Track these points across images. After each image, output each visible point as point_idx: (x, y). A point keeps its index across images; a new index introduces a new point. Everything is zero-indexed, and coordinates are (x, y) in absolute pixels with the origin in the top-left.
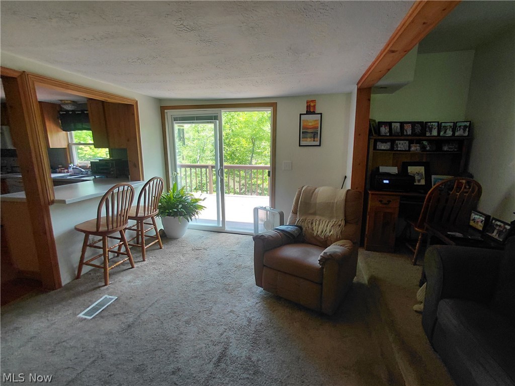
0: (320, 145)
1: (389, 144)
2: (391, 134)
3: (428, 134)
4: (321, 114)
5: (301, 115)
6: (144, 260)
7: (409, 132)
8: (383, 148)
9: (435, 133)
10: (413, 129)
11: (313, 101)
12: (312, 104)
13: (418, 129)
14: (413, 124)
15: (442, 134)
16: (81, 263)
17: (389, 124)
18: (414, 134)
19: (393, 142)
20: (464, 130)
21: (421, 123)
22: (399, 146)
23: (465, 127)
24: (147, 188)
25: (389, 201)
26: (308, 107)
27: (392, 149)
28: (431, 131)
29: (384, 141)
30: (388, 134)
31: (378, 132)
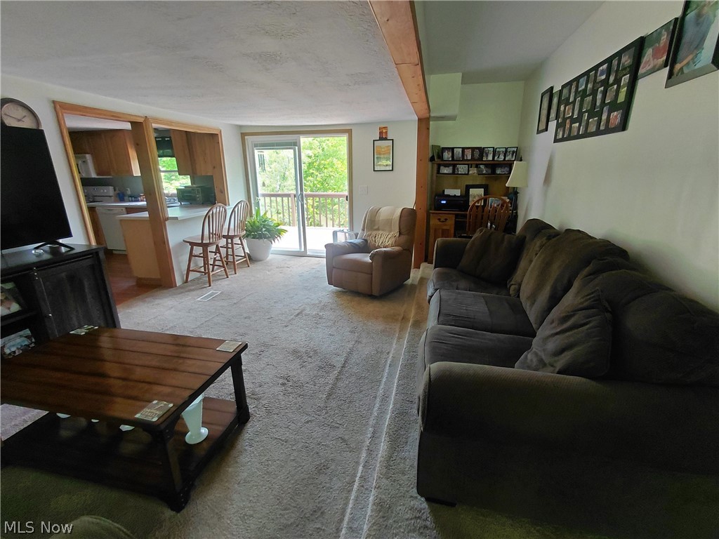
0: (392, 170)
1: (451, 168)
2: (453, 160)
3: (484, 159)
4: (393, 140)
5: (374, 141)
6: (235, 273)
7: (469, 158)
8: (445, 172)
9: (490, 158)
10: (472, 155)
11: (385, 128)
12: (384, 131)
13: (477, 154)
14: (473, 149)
15: (496, 158)
16: (188, 270)
17: (452, 149)
18: (473, 159)
19: (454, 166)
20: (513, 155)
21: (479, 148)
22: (460, 170)
23: (513, 152)
24: (236, 209)
25: (446, 219)
26: (381, 133)
27: (454, 173)
28: (487, 156)
29: (446, 166)
30: (451, 159)
31: (440, 157)
